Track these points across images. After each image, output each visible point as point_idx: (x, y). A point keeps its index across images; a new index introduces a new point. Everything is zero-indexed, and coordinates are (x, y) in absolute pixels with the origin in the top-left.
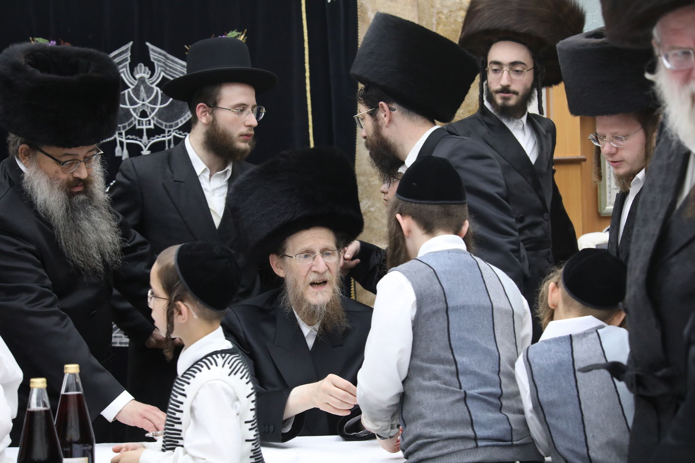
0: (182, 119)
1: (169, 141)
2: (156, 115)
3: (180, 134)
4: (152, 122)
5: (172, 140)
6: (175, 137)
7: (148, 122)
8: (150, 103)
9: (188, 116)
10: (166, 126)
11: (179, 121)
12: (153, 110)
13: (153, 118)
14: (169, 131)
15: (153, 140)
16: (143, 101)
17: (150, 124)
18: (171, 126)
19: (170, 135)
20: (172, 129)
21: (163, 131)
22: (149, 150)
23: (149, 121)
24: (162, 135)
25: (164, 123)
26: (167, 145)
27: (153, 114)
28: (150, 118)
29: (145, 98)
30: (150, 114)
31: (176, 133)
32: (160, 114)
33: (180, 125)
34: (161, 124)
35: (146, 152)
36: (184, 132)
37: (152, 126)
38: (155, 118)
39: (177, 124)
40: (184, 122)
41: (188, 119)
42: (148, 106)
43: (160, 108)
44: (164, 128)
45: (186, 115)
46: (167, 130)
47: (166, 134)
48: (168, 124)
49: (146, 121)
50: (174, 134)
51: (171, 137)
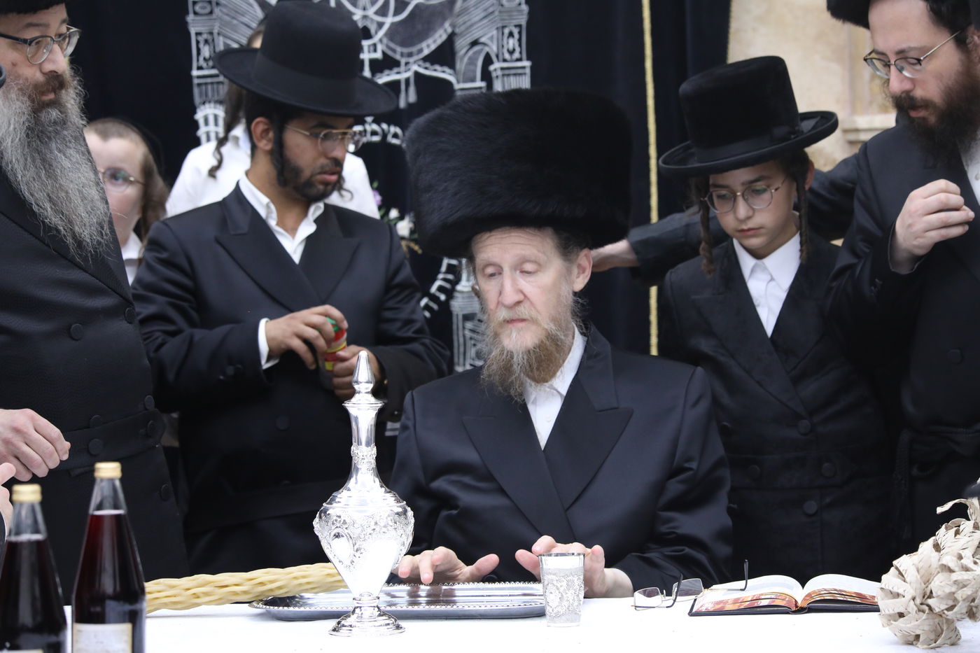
0: (430, 41)
1: (407, 80)
2: (386, 35)
3: (426, 68)
4: (380, 48)
5: (412, 81)
6: (417, 74)
7: (372, 48)
8: (377, 13)
9: (441, 36)
10: (402, 55)
11: (424, 45)
12: (380, 25)
13: (381, 40)
14: (407, 64)
15: (381, 78)
16: (364, 9)
17: (375, 50)
18: (410, 55)
19: (409, 70)
20: (411, 60)
23: (375, 45)
24: (396, 70)
25: (399, 49)
26: (403, 87)
27: (381, 33)
28: (376, 39)
29: (368, 5)
30: (376, 33)
31: (419, 66)
32: (393, 34)
33: (426, 52)
34: (394, 51)
36: (432, 65)
37: (378, 55)
38: (385, 40)
39: (421, 51)
40: (433, 47)
41: (439, 42)
42: (372, 20)
43: (393, 24)
44: (398, 57)
45: (437, 35)
46: (403, 61)
47: (403, 68)
48: (406, 50)
49: (369, 46)
50: (415, 68)
51: (410, 74)
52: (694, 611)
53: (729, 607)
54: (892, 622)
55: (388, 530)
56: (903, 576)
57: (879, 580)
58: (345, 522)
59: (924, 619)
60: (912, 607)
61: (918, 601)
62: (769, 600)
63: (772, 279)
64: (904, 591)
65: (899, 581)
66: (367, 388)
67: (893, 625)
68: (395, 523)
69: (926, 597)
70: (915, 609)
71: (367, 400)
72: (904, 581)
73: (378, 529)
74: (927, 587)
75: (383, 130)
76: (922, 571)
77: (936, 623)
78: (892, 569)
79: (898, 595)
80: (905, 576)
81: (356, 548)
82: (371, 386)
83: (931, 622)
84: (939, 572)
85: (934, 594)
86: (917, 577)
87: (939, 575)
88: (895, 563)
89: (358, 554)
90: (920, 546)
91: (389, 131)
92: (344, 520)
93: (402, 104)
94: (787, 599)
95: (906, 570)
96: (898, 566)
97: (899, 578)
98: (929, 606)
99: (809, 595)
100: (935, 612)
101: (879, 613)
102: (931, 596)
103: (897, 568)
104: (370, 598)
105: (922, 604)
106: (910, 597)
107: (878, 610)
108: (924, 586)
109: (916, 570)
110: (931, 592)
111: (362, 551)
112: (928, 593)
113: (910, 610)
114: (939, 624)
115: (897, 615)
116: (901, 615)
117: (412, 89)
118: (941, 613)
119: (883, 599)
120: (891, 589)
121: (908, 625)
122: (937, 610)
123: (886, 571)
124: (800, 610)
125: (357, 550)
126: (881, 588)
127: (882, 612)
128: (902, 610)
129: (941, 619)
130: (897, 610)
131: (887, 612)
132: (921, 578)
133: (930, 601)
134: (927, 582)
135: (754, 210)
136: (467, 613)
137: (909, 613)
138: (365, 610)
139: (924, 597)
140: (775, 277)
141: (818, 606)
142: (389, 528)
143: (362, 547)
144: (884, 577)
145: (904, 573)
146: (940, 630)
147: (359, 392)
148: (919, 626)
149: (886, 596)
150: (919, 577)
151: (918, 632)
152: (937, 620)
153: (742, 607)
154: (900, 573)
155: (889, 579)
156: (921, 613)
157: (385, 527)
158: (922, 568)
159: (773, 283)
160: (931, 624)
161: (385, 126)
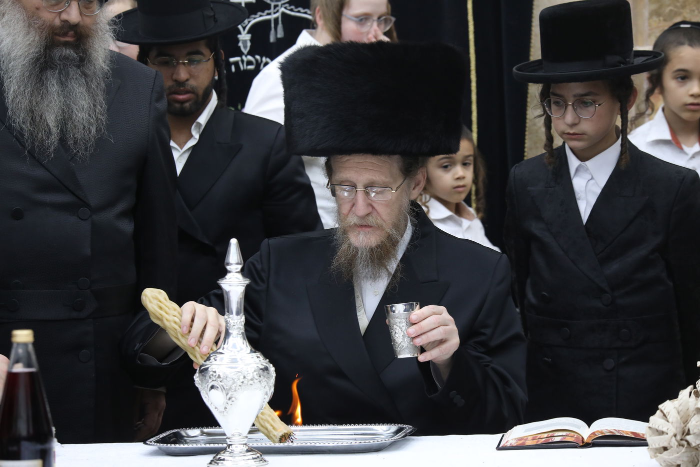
1: (276, 20)
3: (292, 10)
5: (280, 19)
6: (283, 14)
14: (276, 6)
15: (255, 18)
19: (278, 11)
20: (279, 4)
21: (268, 7)
22: (249, 32)
24: (267, 12)
26: (273, 25)
31: (286, 8)
35: (245, 37)
36: (296, 8)
44: (268, 1)
46: (273, 4)
47: (272, 10)
50: (283, 9)
51: (278, 15)
52: (501, 446)
53: (529, 443)
54: (657, 454)
55: (254, 382)
56: (666, 417)
57: (648, 421)
58: (219, 377)
59: (684, 452)
60: (674, 443)
61: (679, 437)
62: (561, 437)
63: (592, 178)
64: (668, 429)
65: (663, 421)
66: (237, 269)
67: (658, 457)
68: (260, 377)
69: (685, 434)
70: (676, 444)
71: (237, 278)
72: (668, 421)
73: (246, 382)
74: (686, 426)
75: (257, 60)
76: (682, 413)
77: (694, 455)
78: (658, 412)
79: (662, 433)
80: (668, 417)
81: (228, 396)
82: (240, 267)
83: (689, 454)
84: (695, 415)
85: (691, 432)
86: (677, 418)
87: (696, 416)
88: (660, 406)
89: (230, 402)
90: (680, 393)
91: (262, 61)
92: (219, 375)
93: (272, 39)
94: (575, 436)
95: (669, 413)
96: (663, 409)
97: (664, 419)
98: (687, 441)
99: (594, 433)
100: (692, 446)
101: (647, 447)
102: (688, 434)
103: (662, 411)
104: (240, 437)
105: (682, 440)
106: (672, 434)
107: (647, 445)
108: (683, 425)
109: (676, 412)
110: (689, 430)
111: (233, 399)
112: (687, 431)
113: (672, 444)
114: (696, 456)
115: (662, 449)
116: (665, 449)
117: (280, 26)
118: (697, 447)
119: (650, 436)
120: (656, 427)
121: (671, 457)
122: (694, 445)
123: (653, 413)
124: (586, 445)
125: (229, 399)
126: (650, 428)
127: (650, 446)
128: (665, 445)
129: (697, 452)
130: (662, 445)
131: (654, 446)
132: (681, 418)
133: (688, 438)
134: (686, 422)
135: (580, 118)
136: (319, 449)
137: (672, 447)
138: (236, 447)
139: (683, 434)
140: (594, 176)
141: (600, 442)
142: (256, 381)
143: (233, 396)
144: (651, 418)
145: (667, 415)
146: (696, 460)
147: (230, 272)
148: (679, 457)
149: (653, 433)
150: (679, 418)
151: (679, 463)
152: (694, 453)
153: (540, 443)
154: (664, 415)
155: (656, 420)
156: (681, 447)
157: (252, 380)
158: (681, 410)
159: (592, 182)
160: (690, 455)
161: (258, 57)
